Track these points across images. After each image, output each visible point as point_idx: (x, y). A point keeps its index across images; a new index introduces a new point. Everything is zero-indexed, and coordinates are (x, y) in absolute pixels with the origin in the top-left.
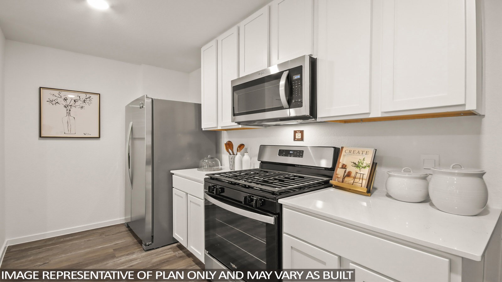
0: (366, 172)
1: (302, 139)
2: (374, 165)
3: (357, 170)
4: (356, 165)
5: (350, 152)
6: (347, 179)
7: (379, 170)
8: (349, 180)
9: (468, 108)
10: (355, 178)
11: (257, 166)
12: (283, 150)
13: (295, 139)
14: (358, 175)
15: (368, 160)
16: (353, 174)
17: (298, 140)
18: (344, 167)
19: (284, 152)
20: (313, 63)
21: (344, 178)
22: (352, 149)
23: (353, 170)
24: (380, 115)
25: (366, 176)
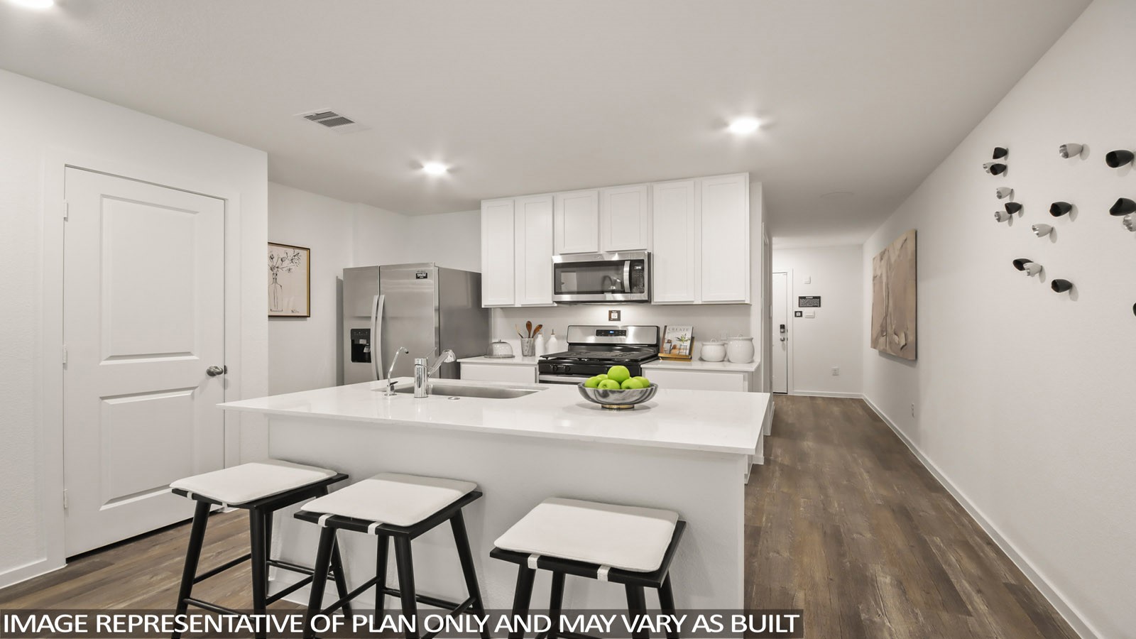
0: (688, 344)
1: (619, 319)
2: (692, 339)
3: (681, 343)
4: (680, 340)
5: (673, 329)
6: (673, 351)
7: (696, 344)
8: (675, 352)
9: (746, 302)
10: (680, 349)
11: (565, 349)
12: (602, 330)
13: (610, 319)
14: (682, 347)
15: (689, 336)
16: (678, 347)
17: (614, 320)
18: (669, 342)
19: (600, 332)
20: (649, 255)
21: (670, 351)
22: (675, 327)
23: (678, 344)
24: (700, 303)
25: (688, 347)
